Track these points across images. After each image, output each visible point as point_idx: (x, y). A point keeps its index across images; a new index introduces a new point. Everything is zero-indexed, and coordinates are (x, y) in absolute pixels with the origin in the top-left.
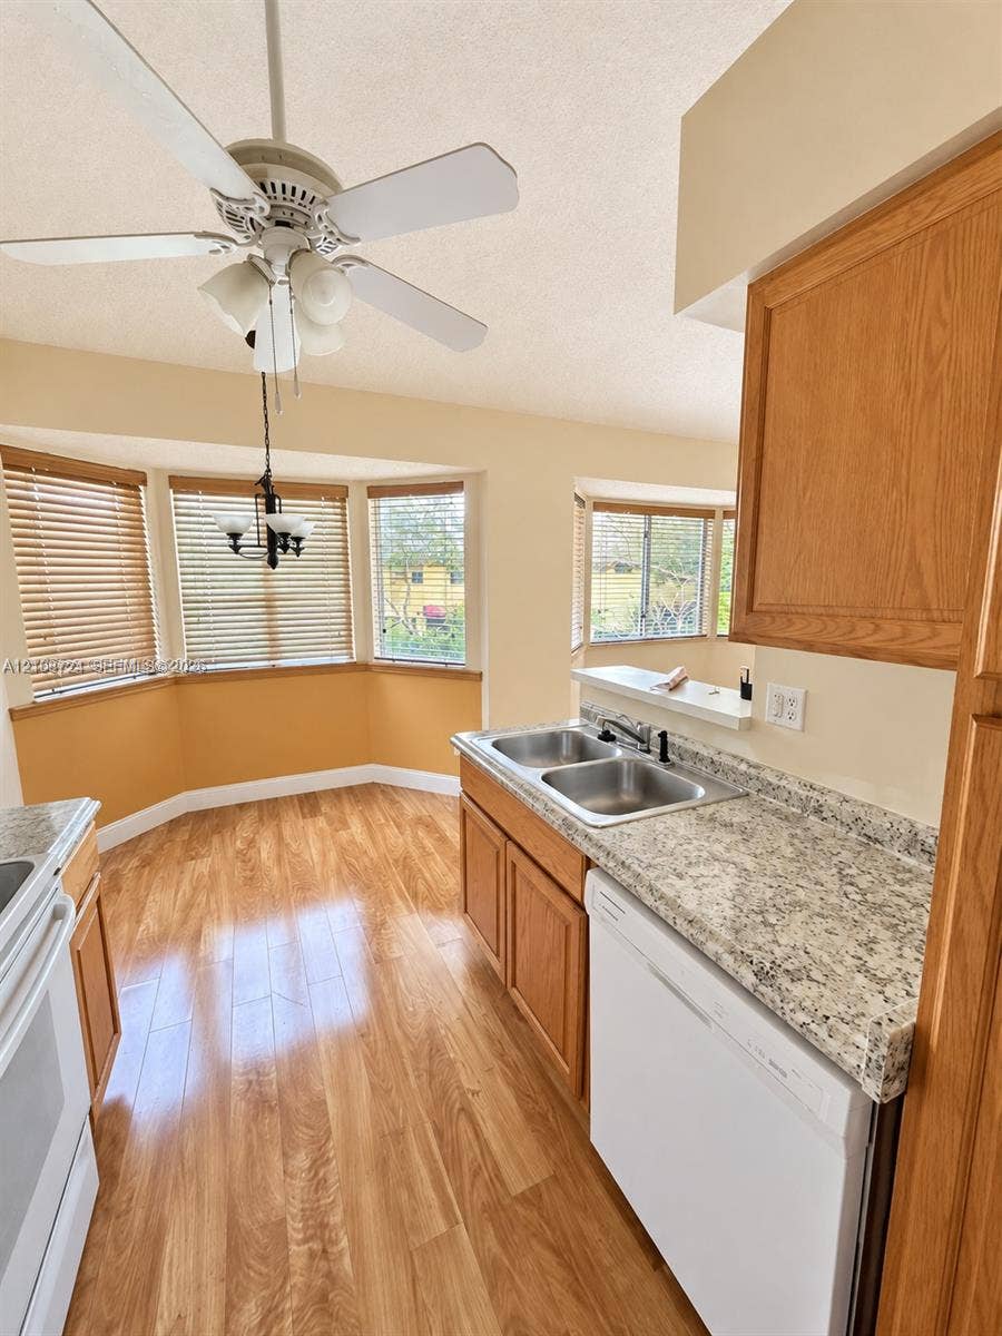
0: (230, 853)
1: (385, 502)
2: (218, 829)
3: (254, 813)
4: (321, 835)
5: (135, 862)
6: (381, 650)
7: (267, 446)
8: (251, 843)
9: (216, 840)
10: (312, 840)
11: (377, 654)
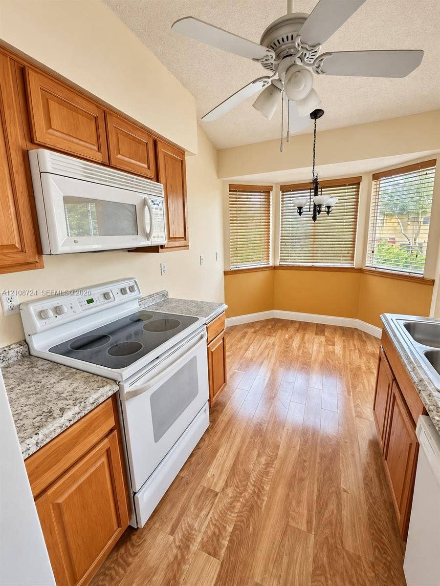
0: (282, 338)
1: (383, 181)
2: (281, 328)
3: (297, 326)
4: (320, 344)
5: (253, 330)
6: (370, 263)
7: (314, 166)
8: (291, 337)
9: (280, 331)
10: (316, 345)
11: (368, 265)
